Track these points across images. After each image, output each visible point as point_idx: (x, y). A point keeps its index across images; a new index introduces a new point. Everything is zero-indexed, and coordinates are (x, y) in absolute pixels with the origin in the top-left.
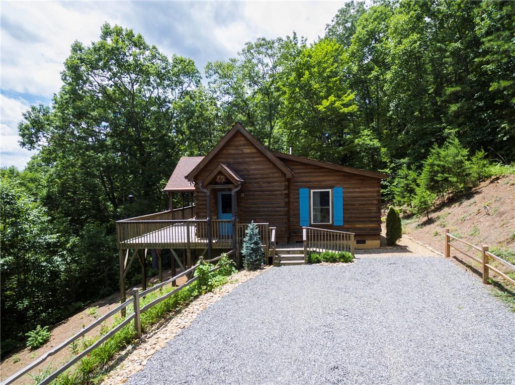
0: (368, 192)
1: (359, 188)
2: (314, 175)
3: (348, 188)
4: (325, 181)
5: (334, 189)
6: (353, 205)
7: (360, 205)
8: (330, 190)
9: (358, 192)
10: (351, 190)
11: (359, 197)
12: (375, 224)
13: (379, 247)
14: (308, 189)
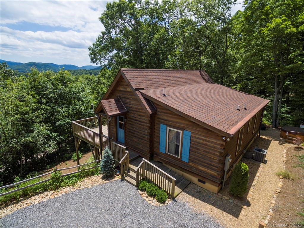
0: (212, 142)
1: (205, 137)
2: (171, 116)
3: (195, 134)
4: (178, 123)
5: (185, 131)
6: (199, 149)
7: (204, 151)
8: (181, 131)
9: (203, 140)
10: (198, 136)
11: (204, 145)
12: (216, 173)
13: (217, 193)
14: (165, 126)
